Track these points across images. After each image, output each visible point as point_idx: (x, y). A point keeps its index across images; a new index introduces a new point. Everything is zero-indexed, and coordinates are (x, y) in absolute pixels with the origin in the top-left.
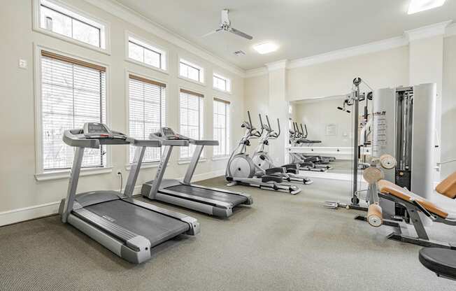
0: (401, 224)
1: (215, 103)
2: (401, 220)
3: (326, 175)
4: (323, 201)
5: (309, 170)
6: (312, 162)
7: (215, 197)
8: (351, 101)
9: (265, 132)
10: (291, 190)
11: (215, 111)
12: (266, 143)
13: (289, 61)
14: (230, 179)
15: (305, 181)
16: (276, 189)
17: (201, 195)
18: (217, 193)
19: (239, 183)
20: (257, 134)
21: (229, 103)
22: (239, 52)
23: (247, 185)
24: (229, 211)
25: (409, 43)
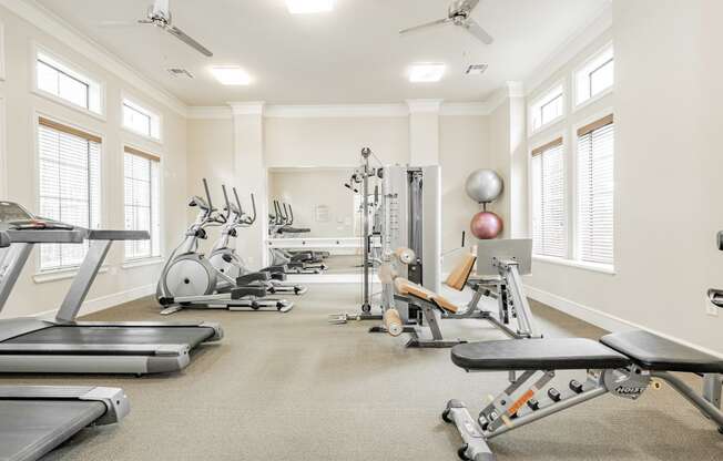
0: (417, 327)
1: (128, 157)
2: (415, 323)
3: (321, 278)
4: (326, 316)
5: (299, 273)
6: (302, 260)
7: (129, 339)
8: (359, 178)
9: (233, 216)
10: (280, 306)
11: (127, 173)
12: (232, 233)
13: (268, 105)
14: (166, 302)
15: (297, 290)
16: (255, 307)
17: (96, 339)
18: (131, 331)
19: (186, 306)
20: (221, 219)
21: (157, 160)
22: (179, 71)
23: (203, 307)
24: (182, 359)
25: (410, 114)
